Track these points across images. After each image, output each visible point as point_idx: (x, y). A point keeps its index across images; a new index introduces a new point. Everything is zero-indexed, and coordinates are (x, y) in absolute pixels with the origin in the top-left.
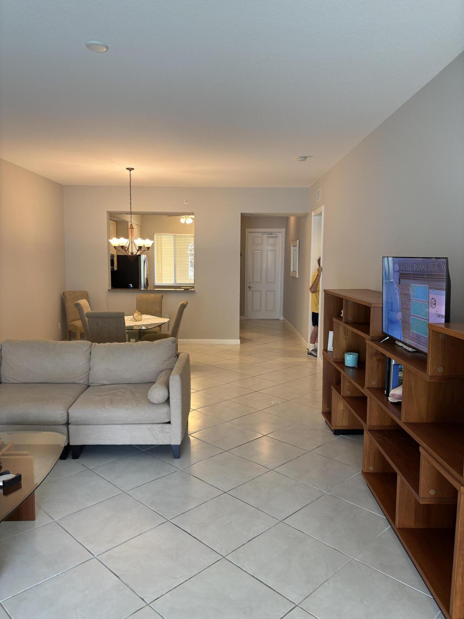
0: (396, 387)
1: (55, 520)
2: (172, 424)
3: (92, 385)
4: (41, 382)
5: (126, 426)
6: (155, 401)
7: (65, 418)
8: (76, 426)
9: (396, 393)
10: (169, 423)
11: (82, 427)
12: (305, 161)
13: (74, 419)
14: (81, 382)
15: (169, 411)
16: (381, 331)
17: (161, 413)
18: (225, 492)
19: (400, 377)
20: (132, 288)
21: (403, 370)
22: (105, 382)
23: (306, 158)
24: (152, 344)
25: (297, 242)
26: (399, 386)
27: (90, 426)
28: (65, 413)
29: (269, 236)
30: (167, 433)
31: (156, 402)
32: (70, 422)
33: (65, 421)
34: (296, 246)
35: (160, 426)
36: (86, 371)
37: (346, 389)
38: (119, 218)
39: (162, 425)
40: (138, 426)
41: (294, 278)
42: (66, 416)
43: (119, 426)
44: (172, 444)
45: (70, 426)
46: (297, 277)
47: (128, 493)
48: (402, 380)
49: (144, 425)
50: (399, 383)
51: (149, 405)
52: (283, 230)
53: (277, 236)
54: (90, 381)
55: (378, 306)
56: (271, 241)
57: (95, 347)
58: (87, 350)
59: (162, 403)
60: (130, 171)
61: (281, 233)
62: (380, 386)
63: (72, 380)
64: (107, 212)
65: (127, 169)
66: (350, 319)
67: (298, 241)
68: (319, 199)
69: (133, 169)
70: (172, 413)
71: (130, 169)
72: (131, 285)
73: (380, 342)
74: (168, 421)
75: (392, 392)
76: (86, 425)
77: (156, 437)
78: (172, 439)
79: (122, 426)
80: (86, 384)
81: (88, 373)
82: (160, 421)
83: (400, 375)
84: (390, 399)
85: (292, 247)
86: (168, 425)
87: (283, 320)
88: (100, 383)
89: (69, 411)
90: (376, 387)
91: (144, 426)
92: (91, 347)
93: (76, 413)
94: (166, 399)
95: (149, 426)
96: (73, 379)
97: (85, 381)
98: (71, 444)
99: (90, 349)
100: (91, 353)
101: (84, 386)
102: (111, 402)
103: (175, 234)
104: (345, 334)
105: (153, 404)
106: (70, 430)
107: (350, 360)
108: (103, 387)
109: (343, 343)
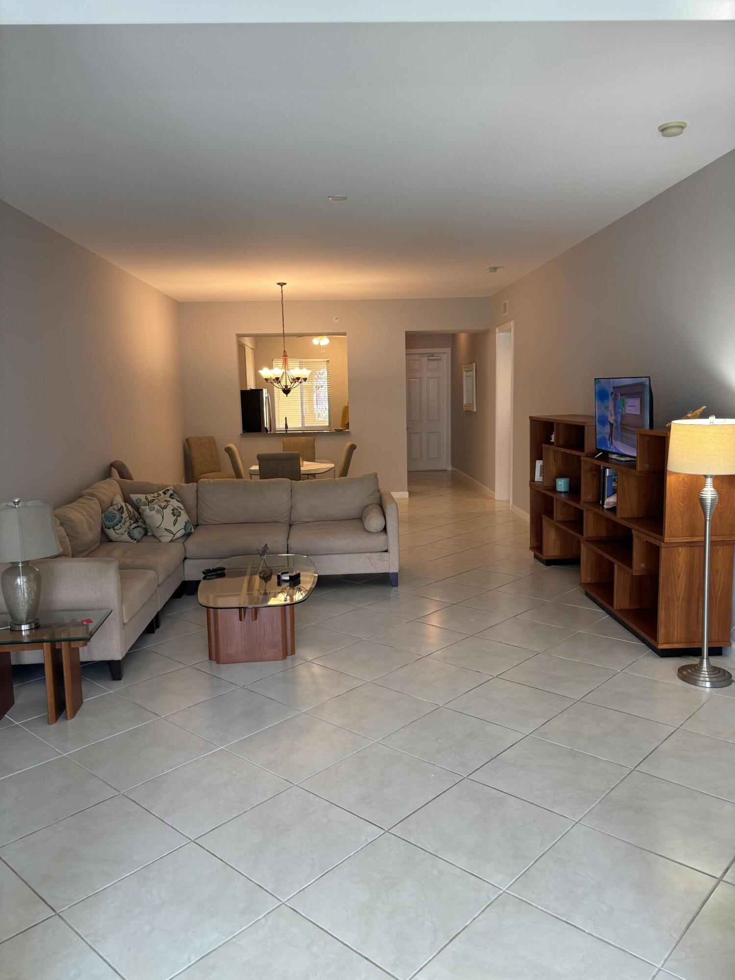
0: (610, 496)
2: (390, 552)
3: (294, 524)
5: (346, 555)
6: (372, 530)
9: (610, 501)
10: (386, 551)
12: (494, 273)
14: (283, 520)
15: (387, 539)
16: (595, 448)
17: (378, 541)
19: (614, 487)
21: (616, 480)
23: (496, 269)
25: (473, 366)
26: (613, 494)
28: (285, 545)
29: (429, 358)
30: (385, 560)
31: (374, 531)
34: (473, 371)
35: (378, 554)
36: (288, 509)
37: (559, 513)
39: (380, 553)
40: (358, 555)
41: (469, 413)
42: (286, 548)
43: (338, 556)
44: (391, 571)
46: (475, 410)
48: (616, 490)
50: (614, 492)
51: (367, 534)
52: (448, 350)
53: (440, 357)
54: (293, 519)
55: (591, 424)
56: (433, 364)
57: (295, 484)
58: (289, 487)
59: (379, 532)
60: (282, 286)
61: (445, 354)
62: (595, 500)
63: (277, 520)
64: (236, 334)
65: (278, 284)
66: (561, 442)
67: (475, 364)
68: (506, 312)
69: (285, 284)
70: (390, 542)
71: (282, 284)
73: (594, 457)
74: (385, 549)
75: (607, 500)
77: (375, 565)
78: (390, 567)
80: (288, 523)
81: (289, 511)
82: (378, 549)
83: (613, 485)
84: (605, 506)
85: (464, 373)
86: (386, 553)
87: (451, 471)
88: (305, 520)
89: (288, 543)
90: (591, 501)
91: (363, 555)
92: (291, 484)
93: (298, 545)
94: (383, 528)
95: (368, 555)
96: (273, 519)
97: (286, 521)
99: (291, 486)
103: (301, 360)
104: (555, 461)
105: (371, 533)
107: (562, 485)
109: (553, 469)
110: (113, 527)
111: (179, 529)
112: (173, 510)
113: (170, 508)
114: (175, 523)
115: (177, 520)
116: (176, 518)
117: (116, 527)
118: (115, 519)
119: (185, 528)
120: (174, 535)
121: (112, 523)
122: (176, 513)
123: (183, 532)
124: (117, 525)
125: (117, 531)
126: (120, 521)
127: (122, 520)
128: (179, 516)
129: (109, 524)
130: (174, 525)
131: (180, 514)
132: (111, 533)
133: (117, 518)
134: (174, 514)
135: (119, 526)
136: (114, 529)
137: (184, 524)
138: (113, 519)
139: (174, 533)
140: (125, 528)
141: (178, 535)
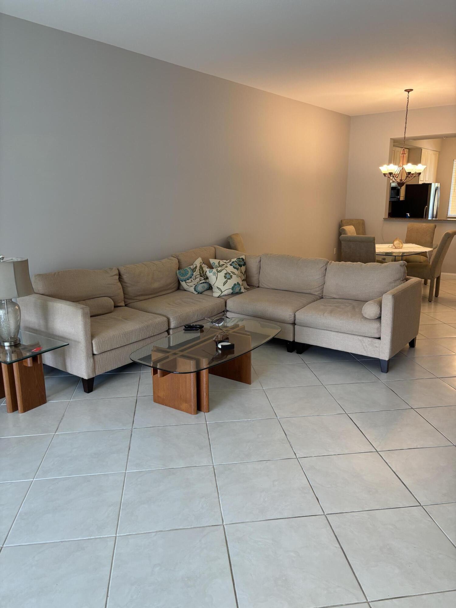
1: (264, 388)
2: (381, 340)
3: (324, 297)
4: (285, 289)
5: (340, 334)
7: (292, 318)
8: (301, 327)
10: (379, 338)
11: (305, 328)
13: (299, 321)
14: (316, 293)
15: (380, 327)
17: (371, 328)
18: (412, 408)
20: (409, 217)
22: (335, 296)
24: (380, 265)
27: (311, 329)
28: (292, 315)
30: (376, 347)
31: (368, 317)
32: (296, 322)
33: (292, 321)
35: (370, 339)
36: (321, 285)
38: (411, 145)
39: (373, 339)
40: (350, 336)
42: (293, 318)
43: (334, 333)
44: (381, 358)
45: (296, 326)
47: (326, 387)
49: (356, 336)
51: (362, 319)
54: (324, 294)
57: (330, 264)
58: (323, 266)
59: (373, 319)
60: (409, 92)
63: (308, 291)
64: (391, 139)
65: (406, 90)
69: (412, 90)
70: (383, 330)
71: (408, 91)
72: (408, 214)
74: (377, 336)
76: (308, 328)
77: (366, 349)
78: (381, 353)
79: (337, 333)
80: (321, 296)
81: (322, 286)
82: (370, 335)
86: (377, 340)
88: (331, 296)
89: (297, 314)
92: (327, 264)
93: (301, 316)
94: (378, 316)
95: (360, 338)
96: (310, 290)
97: (319, 294)
98: (296, 341)
99: (326, 265)
100: (326, 269)
101: (318, 297)
102: (331, 312)
105: (366, 318)
106: (296, 329)
108: (332, 300)
110: (185, 281)
111: (227, 289)
112: (226, 274)
113: (224, 272)
114: (224, 284)
115: (227, 282)
116: (227, 280)
117: (187, 281)
118: (187, 275)
119: (233, 288)
120: (222, 292)
121: (184, 278)
122: (228, 277)
123: (231, 291)
124: (188, 279)
125: (187, 284)
126: (191, 277)
127: (193, 277)
128: (230, 279)
129: (182, 278)
130: (224, 285)
131: (232, 278)
132: (183, 284)
133: (189, 275)
134: (225, 277)
135: (190, 281)
136: (186, 282)
137: (233, 285)
138: (185, 275)
139: (223, 291)
140: (195, 282)
141: (225, 293)
